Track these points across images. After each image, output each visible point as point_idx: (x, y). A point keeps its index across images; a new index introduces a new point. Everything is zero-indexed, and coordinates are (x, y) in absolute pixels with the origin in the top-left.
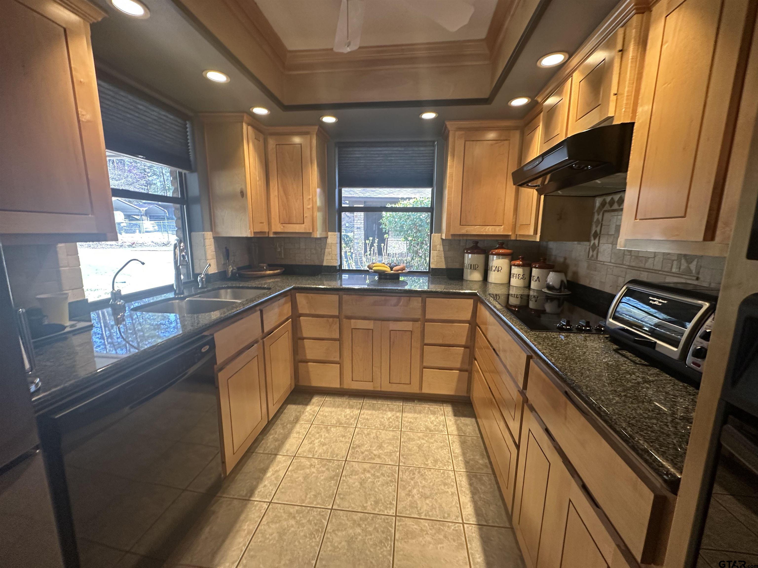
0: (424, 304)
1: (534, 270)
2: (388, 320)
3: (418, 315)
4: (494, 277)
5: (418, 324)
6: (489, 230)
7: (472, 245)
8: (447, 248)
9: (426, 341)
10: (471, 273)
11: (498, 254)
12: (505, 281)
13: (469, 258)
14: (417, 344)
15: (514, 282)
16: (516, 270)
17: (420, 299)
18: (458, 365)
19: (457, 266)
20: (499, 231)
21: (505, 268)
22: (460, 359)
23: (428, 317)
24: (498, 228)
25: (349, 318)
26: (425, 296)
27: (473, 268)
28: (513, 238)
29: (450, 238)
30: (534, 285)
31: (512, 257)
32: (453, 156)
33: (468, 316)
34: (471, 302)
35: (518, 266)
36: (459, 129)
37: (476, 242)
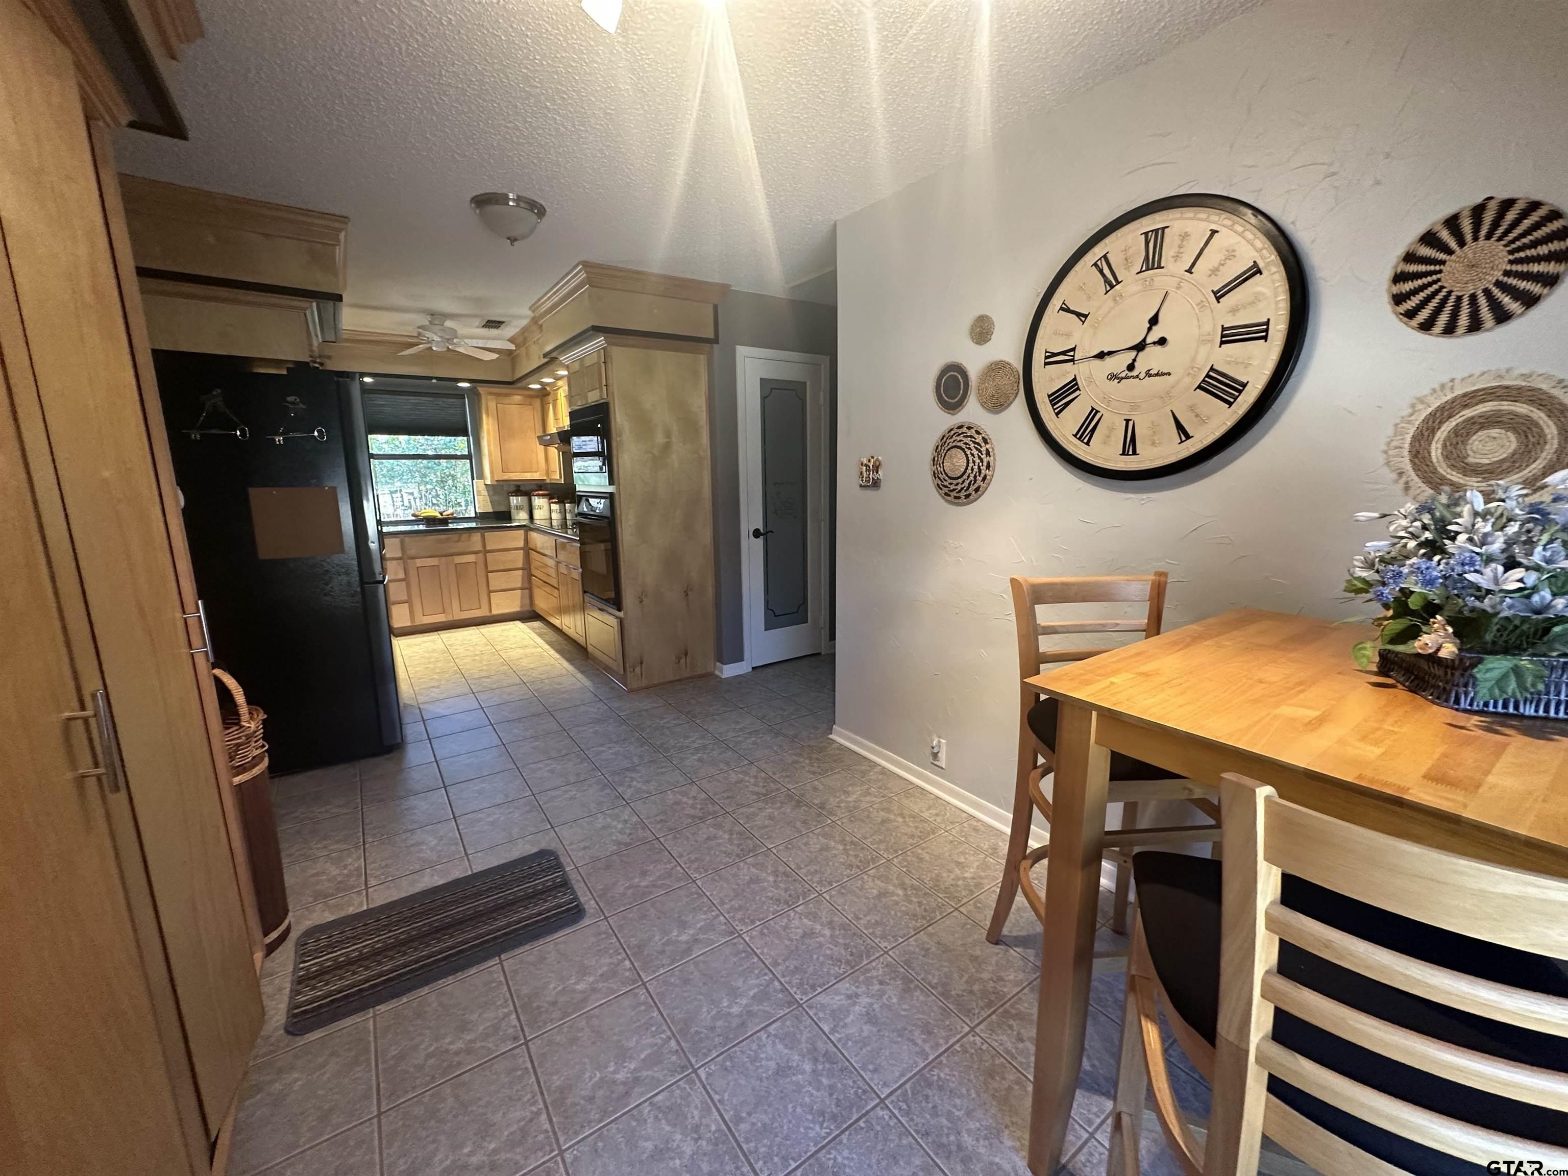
0: (483, 537)
1: (567, 505)
2: (452, 555)
3: (479, 547)
4: (537, 514)
5: (481, 555)
6: (528, 476)
7: (514, 489)
8: (491, 493)
9: (490, 569)
10: (518, 513)
11: (538, 495)
12: (548, 517)
13: (514, 501)
14: (481, 571)
15: (555, 516)
16: (555, 507)
17: (479, 534)
18: (519, 585)
19: (503, 509)
20: (536, 476)
21: (546, 507)
22: (520, 579)
23: (488, 548)
24: (534, 474)
25: (413, 558)
26: (482, 531)
27: (518, 508)
28: (548, 481)
29: (495, 483)
30: (568, 516)
31: (550, 497)
32: (488, 415)
33: (521, 544)
34: (522, 532)
35: (555, 503)
36: (490, 394)
37: (519, 486)
